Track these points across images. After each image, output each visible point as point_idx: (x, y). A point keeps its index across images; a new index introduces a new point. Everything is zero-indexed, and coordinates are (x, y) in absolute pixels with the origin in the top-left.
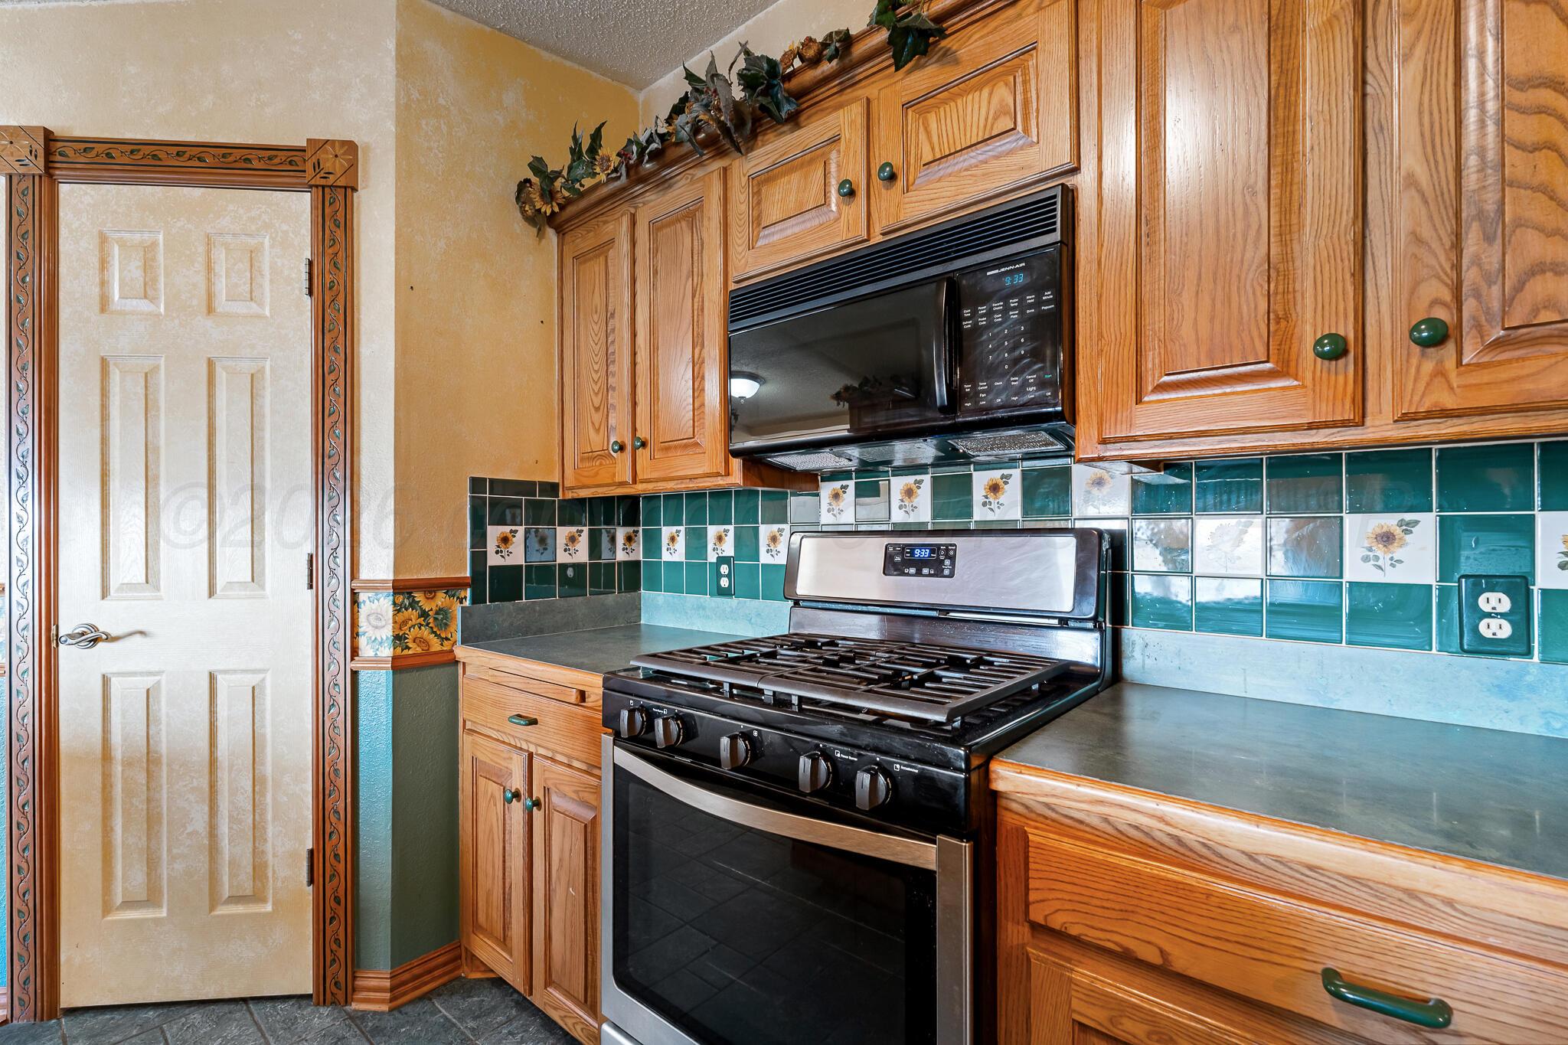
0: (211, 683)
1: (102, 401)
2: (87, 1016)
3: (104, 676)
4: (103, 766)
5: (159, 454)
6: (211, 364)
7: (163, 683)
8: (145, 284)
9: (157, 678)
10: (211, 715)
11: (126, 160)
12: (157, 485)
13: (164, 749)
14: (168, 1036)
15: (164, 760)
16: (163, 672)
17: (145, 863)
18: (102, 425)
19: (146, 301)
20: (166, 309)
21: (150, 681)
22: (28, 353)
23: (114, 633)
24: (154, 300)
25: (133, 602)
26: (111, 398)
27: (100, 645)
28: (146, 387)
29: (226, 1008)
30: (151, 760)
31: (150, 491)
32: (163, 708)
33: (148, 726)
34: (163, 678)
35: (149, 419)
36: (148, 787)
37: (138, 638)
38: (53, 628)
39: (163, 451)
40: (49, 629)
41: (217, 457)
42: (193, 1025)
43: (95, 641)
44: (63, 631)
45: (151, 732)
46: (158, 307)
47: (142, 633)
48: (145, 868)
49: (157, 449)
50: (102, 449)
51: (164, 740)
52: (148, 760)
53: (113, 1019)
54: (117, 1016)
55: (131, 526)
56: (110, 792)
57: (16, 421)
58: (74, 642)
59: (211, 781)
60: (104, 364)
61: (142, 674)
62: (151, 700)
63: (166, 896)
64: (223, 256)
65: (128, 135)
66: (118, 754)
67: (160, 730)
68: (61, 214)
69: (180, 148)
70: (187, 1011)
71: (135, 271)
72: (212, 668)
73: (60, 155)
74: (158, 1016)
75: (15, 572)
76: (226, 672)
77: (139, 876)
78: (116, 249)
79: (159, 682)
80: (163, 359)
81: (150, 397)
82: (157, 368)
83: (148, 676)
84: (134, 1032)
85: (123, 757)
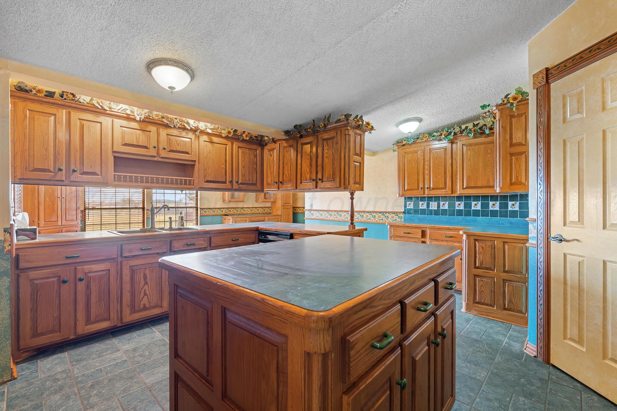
0: (604, 265)
1: (564, 155)
2: (558, 371)
3: (564, 254)
4: (564, 286)
5: (583, 172)
6: (604, 132)
7: (585, 261)
8: (578, 108)
9: (583, 258)
10: (604, 278)
11: (571, 64)
12: (583, 183)
13: (585, 287)
14: (583, 396)
15: (585, 291)
16: (585, 256)
17: (578, 326)
18: (564, 164)
19: (579, 114)
20: (586, 115)
21: (580, 259)
22: (542, 144)
23: (568, 238)
24: (581, 113)
25: (574, 228)
26: (567, 153)
27: (563, 242)
28: (579, 147)
29: (609, 404)
30: (580, 289)
31: (580, 186)
32: (585, 271)
33: (579, 276)
34: (585, 259)
35: (580, 159)
36: (579, 299)
37: (576, 242)
38: (549, 234)
39: (585, 171)
40: (548, 235)
41: (607, 170)
42: (593, 400)
43: (561, 240)
44: (552, 235)
45: (580, 279)
46: (583, 115)
47: (577, 240)
48: (578, 329)
49: (583, 170)
50: (564, 172)
51: (585, 283)
52: (579, 289)
53: (566, 377)
54: (567, 377)
55: (573, 200)
56: (566, 296)
57: (539, 166)
58: (554, 240)
59: (604, 306)
60: (564, 142)
61: (577, 256)
62: (580, 266)
63: (585, 344)
64: (609, 84)
65: (572, 55)
66: (569, 282)
67: (584, 279)
68: (551, 94)
69: (590, 49)
70: (593, 393)
71: (575, 105)
72: (605, 259)
73: (551, 74)
74: (581, 387)
75: (539, 216)
76: (611, 262)
77: (576, 331)
78: (568, 98)
79: (583, 260)
80: (585, 134)
81: (580, 150)
82: (583, 139)
83: (579, 257)
84: (571, 386)
85: (570, 285)
